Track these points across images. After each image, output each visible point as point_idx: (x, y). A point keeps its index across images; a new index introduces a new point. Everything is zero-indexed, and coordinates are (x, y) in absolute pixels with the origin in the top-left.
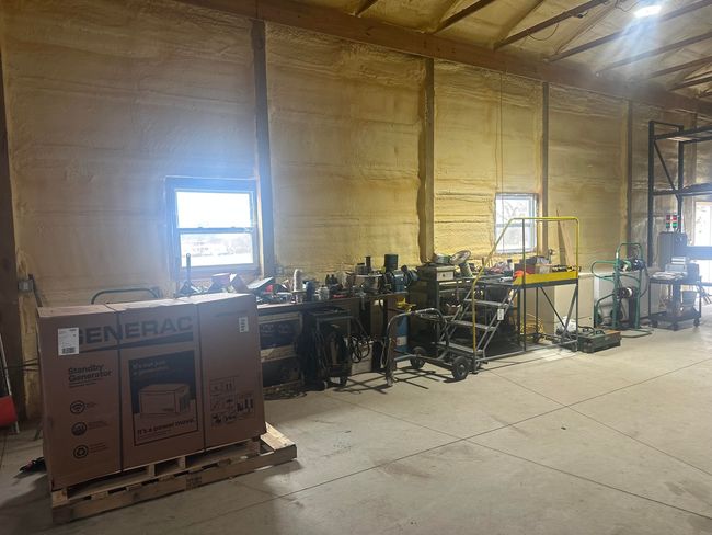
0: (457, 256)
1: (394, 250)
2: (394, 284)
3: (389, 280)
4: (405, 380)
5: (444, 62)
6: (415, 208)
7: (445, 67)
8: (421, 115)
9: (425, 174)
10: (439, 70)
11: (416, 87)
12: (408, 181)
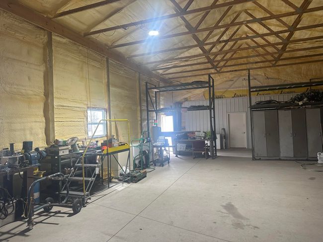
0: (70, 140)
1: (29, 138)
2: (31, 161)
3: (27, 158)
4: (41, 222)
5: (58, 36)
6: (42, 113)
7: (58, 39)
8: (45, 61)
9: (48, 94)
10: (54, 39)
11: (41, 45)
12: (37, 97)
